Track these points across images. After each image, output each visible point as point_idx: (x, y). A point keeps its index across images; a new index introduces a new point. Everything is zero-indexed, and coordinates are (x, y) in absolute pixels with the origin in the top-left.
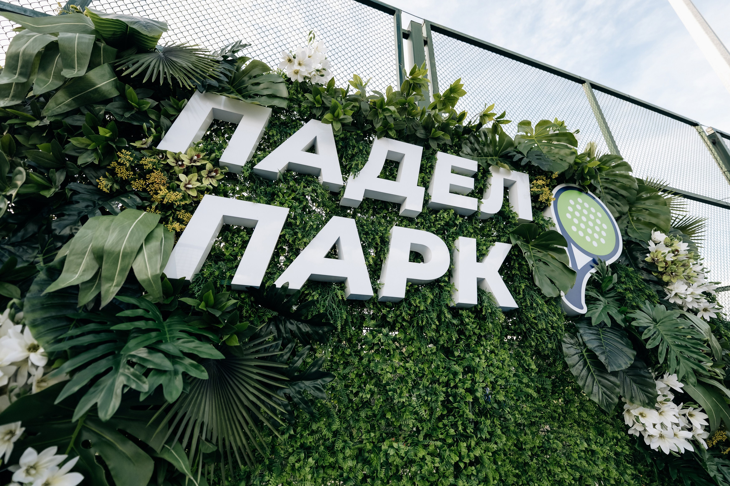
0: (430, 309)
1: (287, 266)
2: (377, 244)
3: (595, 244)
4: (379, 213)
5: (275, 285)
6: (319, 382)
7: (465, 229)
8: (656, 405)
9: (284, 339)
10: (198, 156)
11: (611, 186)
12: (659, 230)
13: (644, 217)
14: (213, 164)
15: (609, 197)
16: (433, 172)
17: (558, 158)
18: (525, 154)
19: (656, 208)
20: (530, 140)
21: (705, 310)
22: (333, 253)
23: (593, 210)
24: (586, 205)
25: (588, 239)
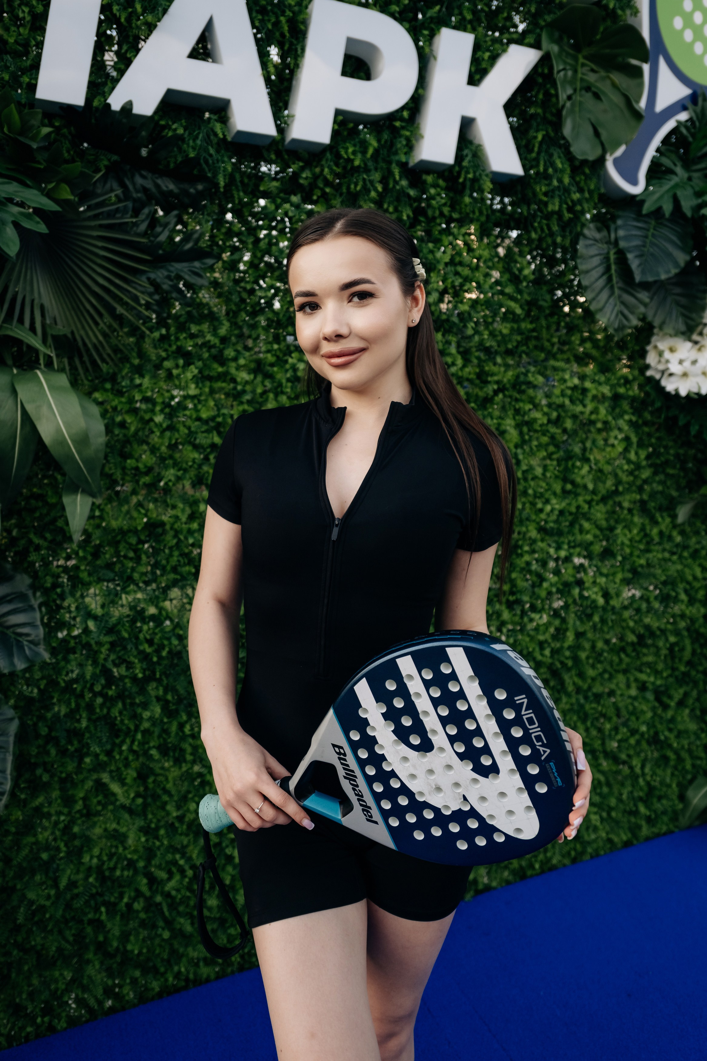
0: (371, 164)
1: (122, 73)
2: (283, 35)
5: (109, 105)
6: (197, 264)
7: (456, 11)
8: (695, 337)
9: (135, 200)
22: (202, 49)
25: (699, 48)
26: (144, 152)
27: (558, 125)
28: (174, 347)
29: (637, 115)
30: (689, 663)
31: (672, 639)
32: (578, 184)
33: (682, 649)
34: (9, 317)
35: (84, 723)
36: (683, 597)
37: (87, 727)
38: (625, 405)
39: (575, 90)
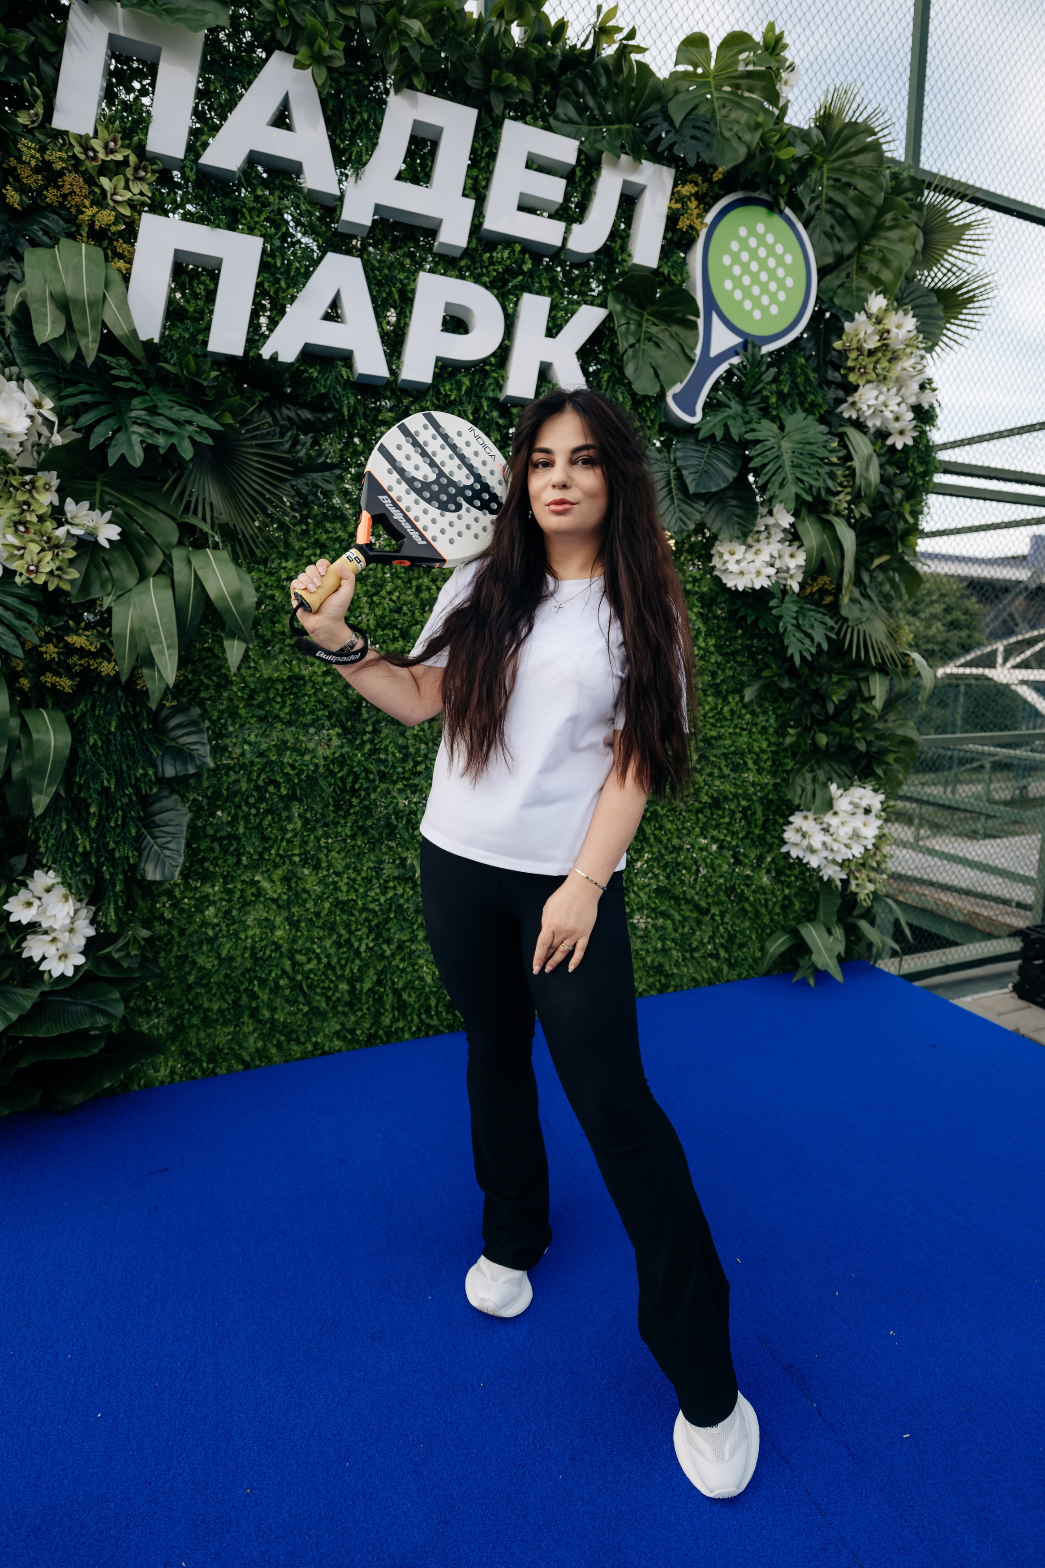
1: (271, 331)
2: (395, 302)
3: (757, 315)
4: (401, 248)
5: (260, 355)
6: (327, 474)
7: (537, 280)
8: (750, 540)
9: (281, 427)
10: (115, 140)
11: (839, 198)
12: (884, 292)
13: (874, 266)
14: (138, 156)
15: (829, 220)
16: (494, 166)
17: (736, 134)
18: (677, 122)
19: (898, 247)
20: (700, 86)
21: (902, 433)
22: (333, 313)
23: (779, 249)
24: (770, 239)
25: (748, 305)
26: (289, 390)
27: (621, 368)
28: (313, 540)
29: (692, 360)
30: (763, 827)
31: (744, 803)
32: (640, 415)
33: (754, 813)
34: (187, 510)
35: (241, 830)
36: (752, 766)
37: (244, 834)
38: (694, 599)
39: (639, 340)
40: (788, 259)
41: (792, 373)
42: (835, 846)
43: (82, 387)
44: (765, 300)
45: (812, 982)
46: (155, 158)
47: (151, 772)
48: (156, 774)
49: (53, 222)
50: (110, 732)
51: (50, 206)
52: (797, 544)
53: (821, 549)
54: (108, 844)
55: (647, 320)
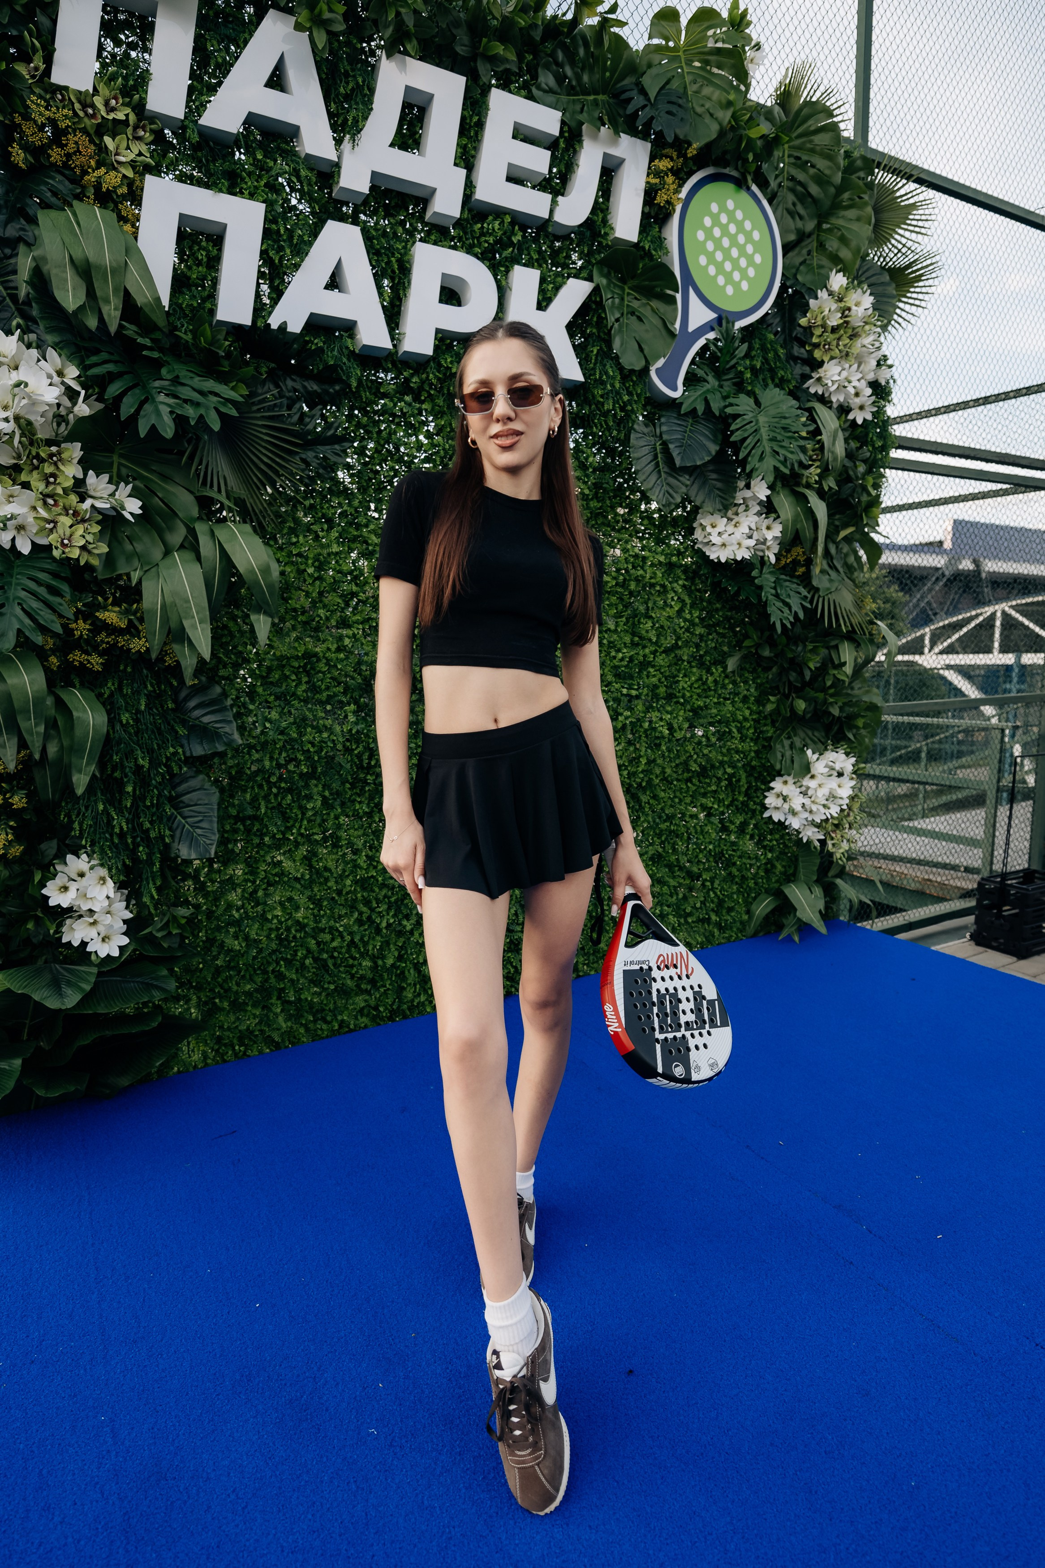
2: (393, 272)
3: (730, 290)
4: (393, 216)
5: (269, 325)
6: (337, 447)
7: (525, 252)
8: (730, 513)
9: (288, 398)
10: (116, 98)
11: (801, 176)
12: (844, 270)
13: (832, 244)
14: (137, 115)
15: (791, 198)
16: (482, 136)
17: (708, 110)
18: (652, 95)
19: (855, 226)
20: (672, 59)
21: (861, 408)
22: (335, 283)
23: (748, 225)
24: (739, 215)
25: (721, 280)
26: (293, 361)
27: (609, 343)
29: (672, 335)
30: (746, 794)
32: (627, 389)
33: (739, 781)
34: (204, 483)
35: (263, 810)
36: (736, 734)
37: (266, 814)
38: (679, 572)
39: (622, 314)
40: (756, 235)
41: (763, 348)
42: (814, 808)
43: (104, 356)
44: (736, 276)
45: (796, 939)
46: (154, 117)
47: (180, 751)
48: (184, 752)
49: (58, 182)
50: (138, 711)
51: (54, 165)
52: (773, 515)
53: (795, 520)
54: (142, 824)
55: (629, 294)
